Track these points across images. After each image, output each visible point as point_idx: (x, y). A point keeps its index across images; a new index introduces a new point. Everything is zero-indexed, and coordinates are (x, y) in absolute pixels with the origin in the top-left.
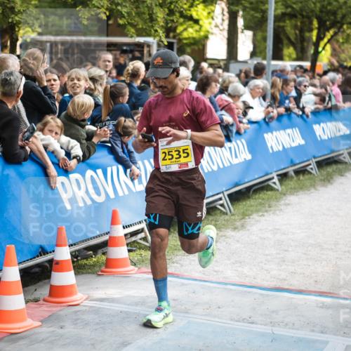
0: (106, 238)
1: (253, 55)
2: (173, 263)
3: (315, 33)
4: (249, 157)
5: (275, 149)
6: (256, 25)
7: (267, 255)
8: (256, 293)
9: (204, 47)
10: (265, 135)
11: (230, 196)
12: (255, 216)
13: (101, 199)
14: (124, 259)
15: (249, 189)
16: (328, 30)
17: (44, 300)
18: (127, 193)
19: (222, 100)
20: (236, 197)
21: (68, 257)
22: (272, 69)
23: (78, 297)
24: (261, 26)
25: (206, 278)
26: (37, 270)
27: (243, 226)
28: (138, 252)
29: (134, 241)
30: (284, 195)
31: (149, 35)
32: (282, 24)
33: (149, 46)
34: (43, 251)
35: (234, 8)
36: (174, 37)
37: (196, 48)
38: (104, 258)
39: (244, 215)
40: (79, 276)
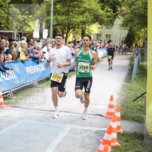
1: (48, 37)
2: (19, 103)
4: (45, 69)
7: (49, 100)
8: (44, 112)
11: (38, 82)
12: (46, 88)
16: (70, 29)
18: (3, 81)
19: (36, 51)
25: (29, 108)
33: (14, 33)
37: (30, 34)
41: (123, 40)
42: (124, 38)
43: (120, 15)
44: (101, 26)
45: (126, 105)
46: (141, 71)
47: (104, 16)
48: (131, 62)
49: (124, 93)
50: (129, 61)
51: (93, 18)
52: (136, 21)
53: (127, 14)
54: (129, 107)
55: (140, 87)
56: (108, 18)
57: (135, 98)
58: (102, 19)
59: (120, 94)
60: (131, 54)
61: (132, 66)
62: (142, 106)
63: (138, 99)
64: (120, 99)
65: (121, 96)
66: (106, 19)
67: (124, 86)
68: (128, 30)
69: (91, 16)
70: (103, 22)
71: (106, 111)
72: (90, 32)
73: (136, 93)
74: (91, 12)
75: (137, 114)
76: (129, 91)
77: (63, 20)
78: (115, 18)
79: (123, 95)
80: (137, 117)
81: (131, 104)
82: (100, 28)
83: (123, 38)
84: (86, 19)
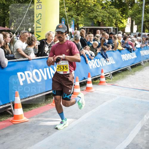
0: (100, 76)
1: (137, 31)
5: (143, 55)
6: (138, 24)
7: (140, 81)
9: (125, 29)
10: (140, 51)
12: (137, 72)
13: (99, 66)
14: (104, 81)
15: (136, 65)
17: (85, 90)
18: (105, 65)
20: (132, 67)
21: (91, 80)
22: (142, 35)
23: (93, 90)
24: (140, 24)
26: (83, 83)
27: (134, 74)
28: (108, 80)
29: (107, 77)
31: (111, 26)
32: (145, 23)
33: (111, 29)
34: (85, 79)
35: (133, 19)
36: (117, 27)
37: (122, 30)
38: (99, 81)
39: (135, 71)
40: (93, 85)
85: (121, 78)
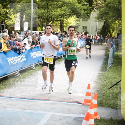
1: (28, 29)
2: (1, 92)
3: (46, 23)
4: (26, 60)
5: (34, 57)
8: (26, 100)
10: (31, 53)
16: (50, 22)
19: (17, 43)
25: (11, 96)
30: (36, 71)
36: (4, 24)
37: (11, 27)
41: (98, 32)
42: (100, 30)
43: (95, 8)
44: (78, 19)
45: (103, 93)
46: (115, 61)
47: (81, 10)
48: (106, 52)
49: (100, 81)
50: (105, 51)
51: (70, 11)
52: (111, 14)
53: (102, 7)
54: (105, 95)
55: (115, 75)
56: (84, 12)
57: (111, 86)
58: (79, 12)
59: (97, 83)
60: (106, 45)
61: (107, 56)
62: (118, 93)
63: (114, 87)
64: (96, 87)
65: (98, 84)
66: (82, 12)
67: (100, 75)
68: (104, 22)
69: (69, 10)
70: (80, 15)
71: (84, 99)
72: (68, 24)
73: (112, 81)
74: (69, 6)
75: (113, 101)
76: (105, 80)
77: (43, 13)
78: (91, 11)
79: (100, 83)
80: (112, 104)
81: (107, 92)
82: (77, 20)
83: (98, 29)
84: (64, 12)
85: (7, 87)
